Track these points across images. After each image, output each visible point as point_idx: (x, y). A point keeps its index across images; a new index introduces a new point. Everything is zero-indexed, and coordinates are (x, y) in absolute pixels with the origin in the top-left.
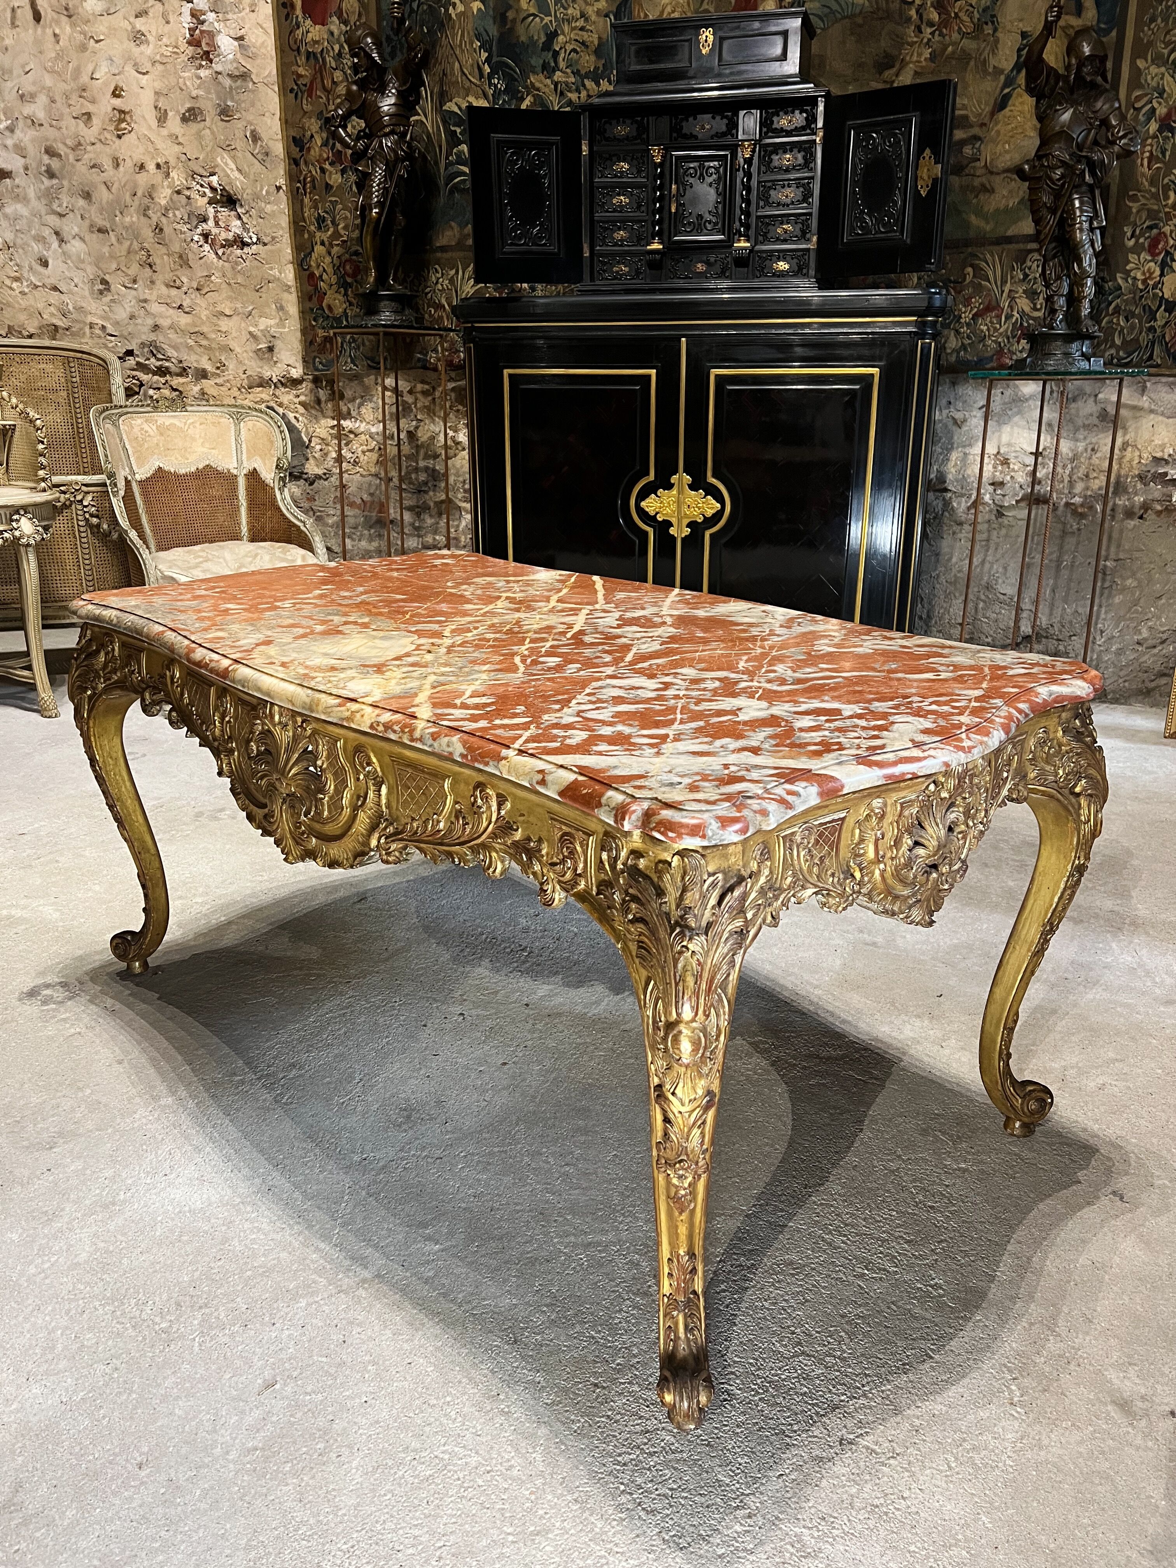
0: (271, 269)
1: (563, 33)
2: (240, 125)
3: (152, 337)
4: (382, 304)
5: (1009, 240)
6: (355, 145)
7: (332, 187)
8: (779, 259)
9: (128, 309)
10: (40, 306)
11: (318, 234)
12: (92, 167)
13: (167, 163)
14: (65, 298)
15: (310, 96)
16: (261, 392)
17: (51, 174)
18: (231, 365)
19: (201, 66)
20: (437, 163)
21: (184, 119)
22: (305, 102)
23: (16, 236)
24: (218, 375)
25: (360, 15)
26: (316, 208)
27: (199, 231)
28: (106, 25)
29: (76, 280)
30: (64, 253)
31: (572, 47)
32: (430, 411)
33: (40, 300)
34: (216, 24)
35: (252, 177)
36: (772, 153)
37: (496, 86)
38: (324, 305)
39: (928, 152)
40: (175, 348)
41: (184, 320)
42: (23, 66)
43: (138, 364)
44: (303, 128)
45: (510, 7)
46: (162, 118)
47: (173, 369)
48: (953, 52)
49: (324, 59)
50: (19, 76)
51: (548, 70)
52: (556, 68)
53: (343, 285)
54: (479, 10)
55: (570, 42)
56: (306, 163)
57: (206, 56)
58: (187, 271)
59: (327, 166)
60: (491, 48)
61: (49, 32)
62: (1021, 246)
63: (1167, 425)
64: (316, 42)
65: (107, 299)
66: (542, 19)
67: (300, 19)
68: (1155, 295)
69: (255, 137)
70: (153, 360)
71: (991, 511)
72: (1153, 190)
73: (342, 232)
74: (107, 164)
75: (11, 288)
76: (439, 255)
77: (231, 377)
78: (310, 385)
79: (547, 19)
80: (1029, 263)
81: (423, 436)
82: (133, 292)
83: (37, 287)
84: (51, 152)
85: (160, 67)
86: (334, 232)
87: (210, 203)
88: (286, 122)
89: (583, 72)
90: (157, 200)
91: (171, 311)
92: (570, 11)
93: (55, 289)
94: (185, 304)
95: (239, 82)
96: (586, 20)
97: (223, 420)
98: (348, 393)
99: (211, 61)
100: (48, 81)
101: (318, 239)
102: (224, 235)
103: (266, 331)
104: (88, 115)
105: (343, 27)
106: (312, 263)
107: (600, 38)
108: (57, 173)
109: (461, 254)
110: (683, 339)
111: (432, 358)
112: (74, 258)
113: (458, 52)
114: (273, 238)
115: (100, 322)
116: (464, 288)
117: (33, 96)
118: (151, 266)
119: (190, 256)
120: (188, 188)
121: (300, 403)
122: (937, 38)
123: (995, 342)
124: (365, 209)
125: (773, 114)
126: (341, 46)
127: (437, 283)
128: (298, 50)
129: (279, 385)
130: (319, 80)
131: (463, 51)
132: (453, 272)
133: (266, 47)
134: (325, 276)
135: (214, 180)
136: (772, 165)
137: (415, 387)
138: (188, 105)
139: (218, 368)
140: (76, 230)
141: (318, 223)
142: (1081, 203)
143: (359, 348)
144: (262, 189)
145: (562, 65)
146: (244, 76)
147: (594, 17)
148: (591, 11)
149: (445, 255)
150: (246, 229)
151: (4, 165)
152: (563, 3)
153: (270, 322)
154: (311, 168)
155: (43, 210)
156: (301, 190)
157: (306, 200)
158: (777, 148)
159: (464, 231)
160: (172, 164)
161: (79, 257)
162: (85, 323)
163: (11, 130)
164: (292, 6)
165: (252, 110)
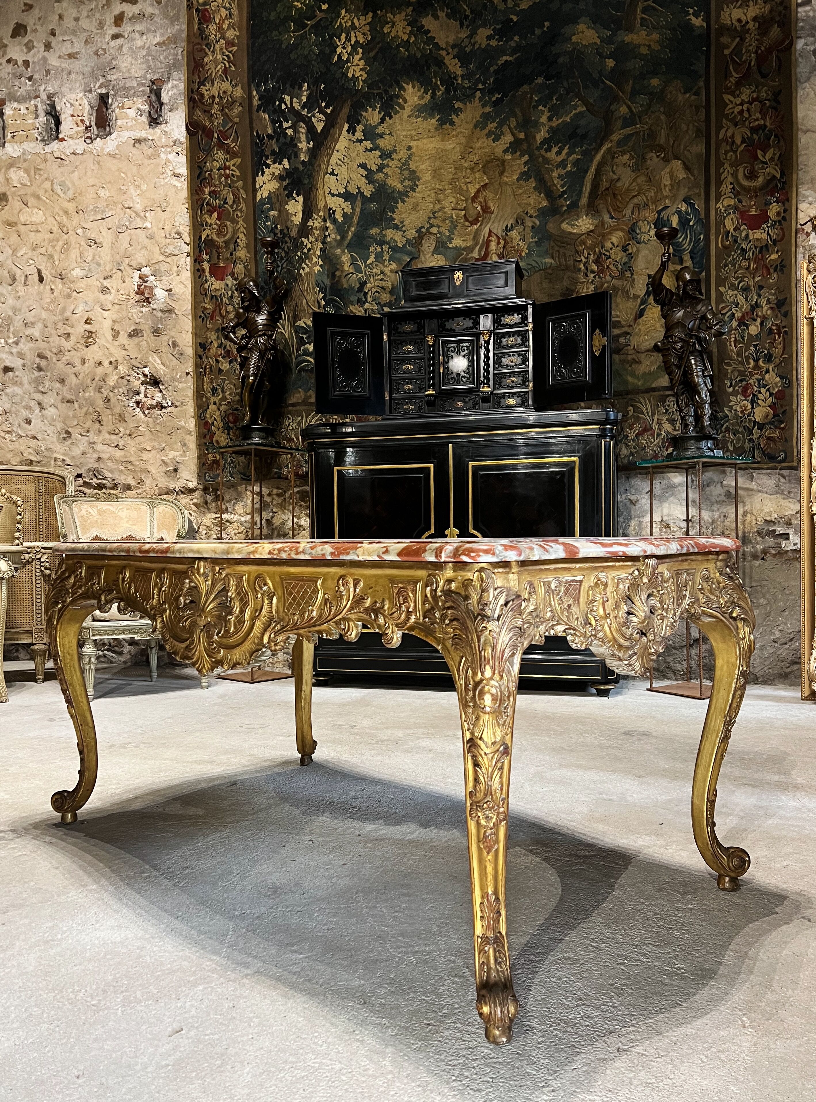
0: (180, 421)
1: (370, 283)
2: (166, 338)
3: (96, 465)
4: (254, 433)
5: (654, 390)
7: (223, 371)
8: (509, 398)
9: (82, 449)
10: (22, 448)
11: (212, 398)
12: (68, 364)
13: (116, 361)
14: (40, 443)
15: (212, 319)
17: (40, 369)
18: (148, 482)
19: (143, 306)
20: (291, 354)
21: (130, 336)
22: (208, 323)
23: (12, 406)
24: (139, 488)
27: (134, 400)
28: (85, 283)
29: (48, 432)
31: (375, 290)
32: (282, 507)
33: (21, 445)
34: (155, 283)
35: (171, 367)
36: (501, 337)
38: (214, 440)
39: (598, 331)
40: (111, 471)
41: (119, 454)
42: (28, 307)
43: (85, 482)
44: (206, 338)
45: (338, 269)
46: (116, 335)
47: (108, 485)
49: (222, 299)
50: (26, 313)
51: (361, 302)
52: (366, 301)
53: (227, 428)
54: (319, 271)
55: (374, 287)
56: (207, 357)
57: (147, 300)
58: (124, 424)
59: (220, 359)
60: (326, 291)
61: (48, 288)
62: (662, 393)
63: (770, 499)
64: (218, 290)
65: (68, 443)
66: (357, 275)
67: (208, 277)
68: (750, 420)
69: (175, 345)
70: (95, 480)
72: (740, 359)
73: (228, 397)
74: (77, 362)
75: (4, 438)
76: (291, 408)
77: (147, 489)
78: (201, 492)
79: (360, 275)
80: (668, 403)
81: (275, 522)
82: (87, 438)
83: (22, 437)
84: (41, 356)
85: (117, 307)
86: (223, 397)
87: (142, 384)
88: (196, 335)
89: (382, 303)
90: (108, 382)
91: (110, 449)
92: (374, 271)
94: (120, 444)
95: (167, 315)
97: (142, 507)
98: (227, 497)
99: (150, 303)
100: (44, 315)
101: (212, 401)
102: (150, 402)
103: (173, 459)
104: (68, 334)
105: (235, 282)
106: (208, 416)
107: (392, 285)
108: (44, 368)
109: (305, 407)
110: (450, 444)
111: (285, 471)
112: (49, 419)
113: (305, 294)
114: (182, 403)
115: (62, 457)
117: (33, 324)
118: (100, 422)
119: (126, 415)
120: (129, 375)
121: (193, 504)
123: (652, 450)
124: (245, 377)
125: (501, 316)
126: (233, 292)
127: (289, 425)
128: (206, 295)
129: (180, 493)
130: (218, 311)
131: (308, 293)
132: (299, 418)
133: (185, 294)
134: (215, 423)
135: (146, 370)
136: (502, 344)
137: (272, 491)
138: (133, 328)
139: (139, 483)
140: (53, 401)
141: (213, 392)
143: (236, 467)
144: (177, 375)
145: (369, 299)
146: (170, 311)
147: (389, 273)
148: (387, 270)
149: (295, 408)
150: (165, 398)
151: (8, 364)
152: (371, 266)
153: (176, 454)
154: (210, 360)
155: (32, 390)
156: (203, 373)
157: (206, 379)
158: (504, 335)
159: (308, 394)
160: (120, 361)
161: (52, 418)
162: (51, 458)
163: (16, 343)
164: (204, 271)
165: (175, 330)
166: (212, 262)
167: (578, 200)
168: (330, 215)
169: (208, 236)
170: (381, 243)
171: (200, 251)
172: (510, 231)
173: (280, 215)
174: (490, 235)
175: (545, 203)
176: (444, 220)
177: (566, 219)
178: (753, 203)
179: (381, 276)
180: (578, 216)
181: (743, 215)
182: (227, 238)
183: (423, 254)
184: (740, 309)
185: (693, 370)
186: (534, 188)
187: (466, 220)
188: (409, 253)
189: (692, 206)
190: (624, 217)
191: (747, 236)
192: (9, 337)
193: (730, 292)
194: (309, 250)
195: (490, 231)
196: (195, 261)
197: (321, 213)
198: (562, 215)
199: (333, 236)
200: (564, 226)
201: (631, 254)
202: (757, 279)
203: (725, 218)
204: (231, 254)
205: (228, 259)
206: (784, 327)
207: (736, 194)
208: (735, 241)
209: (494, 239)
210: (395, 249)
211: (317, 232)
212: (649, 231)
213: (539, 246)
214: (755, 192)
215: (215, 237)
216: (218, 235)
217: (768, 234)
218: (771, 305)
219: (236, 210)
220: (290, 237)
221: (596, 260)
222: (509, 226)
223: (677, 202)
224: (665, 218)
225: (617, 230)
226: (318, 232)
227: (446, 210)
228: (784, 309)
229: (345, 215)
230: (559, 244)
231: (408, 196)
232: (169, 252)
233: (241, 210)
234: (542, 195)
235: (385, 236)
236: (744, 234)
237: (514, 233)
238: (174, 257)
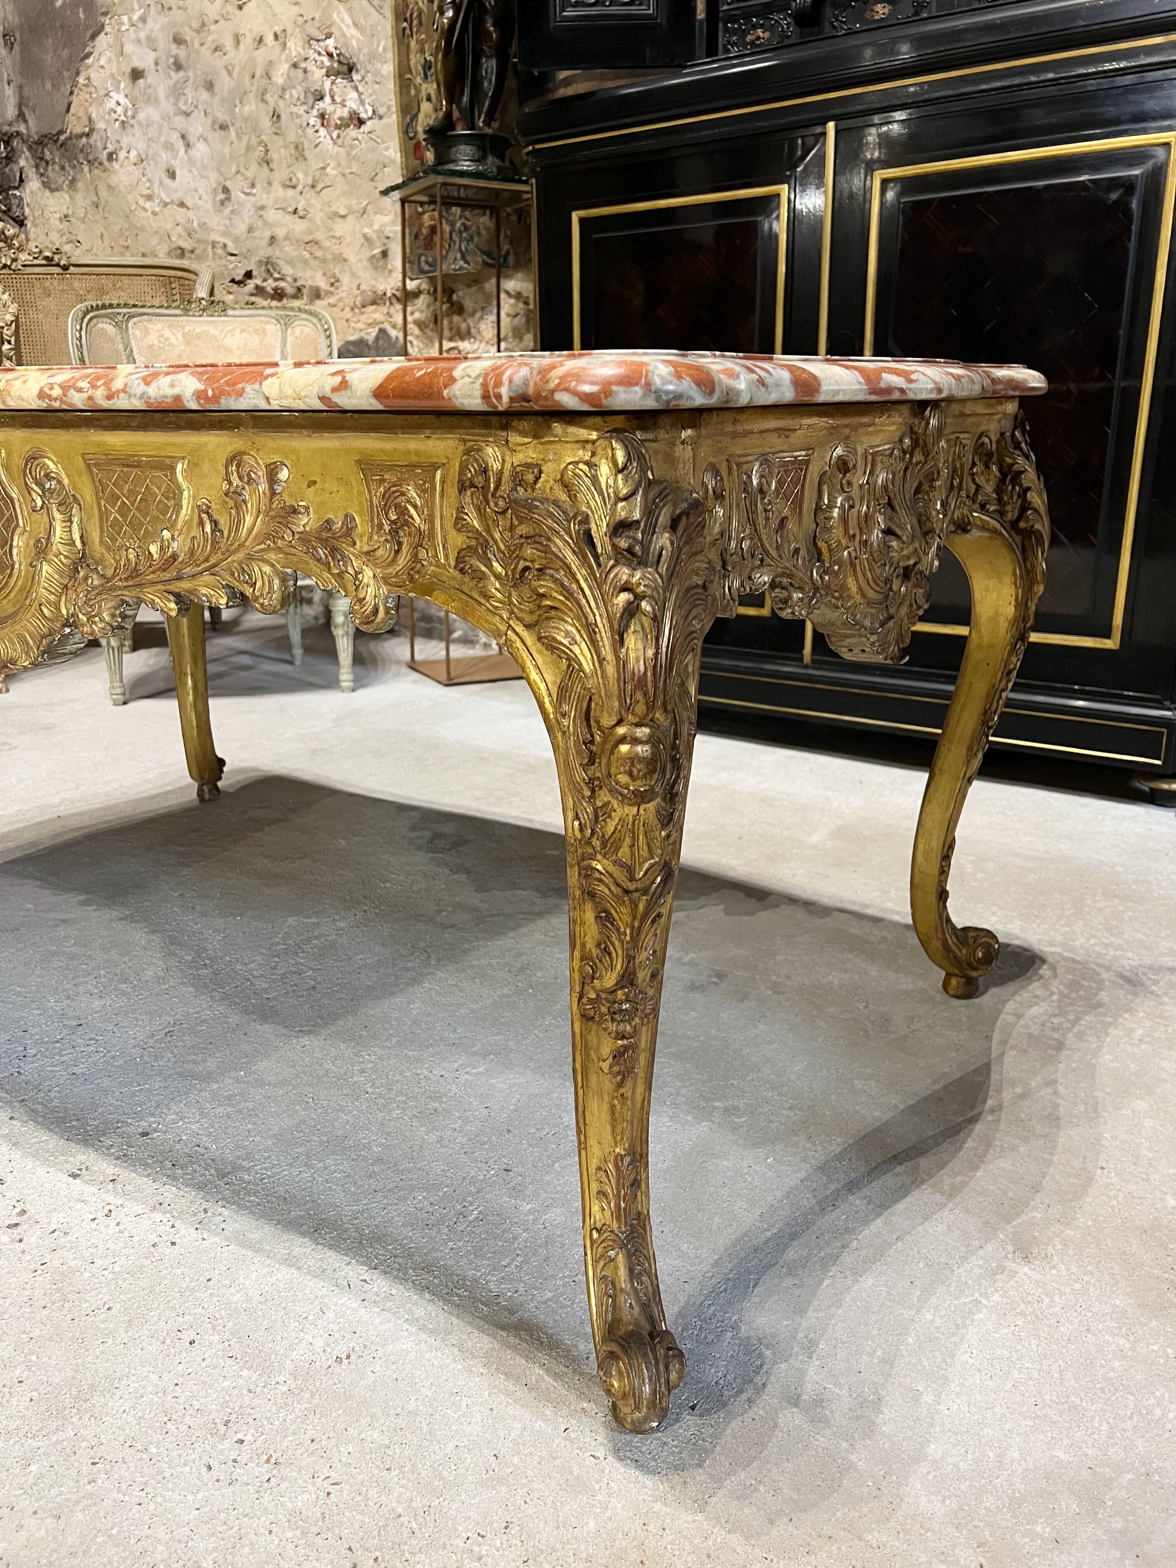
0: (387, 149)
3: (269, 252)
9: (247, 220)
10: (169, 226)
12: (216, 50)
13: (285, 30)
14: (191, 214)
16: (375, 311)
17: (178, 66)
18: (345, 279)
23: (148, 146)
24: (331, 293)
26: (423, 51)
27: (315, 111)
29: (200, 191)
30: (190, 160)
33: (167, 220)
35: (368, 30)
40: (290, 263)
41: (298, 227)
43: (257, 287)
47: (290, 290)
58: (303, 165)
65: (227, 211)
70: (270, 281)
74: (228, 42)
75: (144, 209)
77: (344, 294)
82: (252, 199)
83: (166, 204)
84: (178, 40)
87: (326, 75)
90: (274, 79)
91: (287, 217)
93: (182, 205)
94: (300, 208)
98: (468, 304)
101: (423, 95)
102: (340, 113)
103: (380, 232)
106: (419, 128)
108: (183, 63)
110: (831, 124)
112: (198, 165)
115: (221, 239)
118: (268, 164)
119: (306, 146)
120: (306, 59)
129: (394, 301)
135: (331, 44)
139: (332, 284)
140: (200, 130)
143: (472, 239)
144: (378, 46)
150: (362, 102)
151: (137, 64)
153: (384, 219)
155: (171, 110)
157: (413, 43)
160: (289, 31)
161: (203, 162)
162: (207, 242)
163: (143, 19)
192: (133, 10)
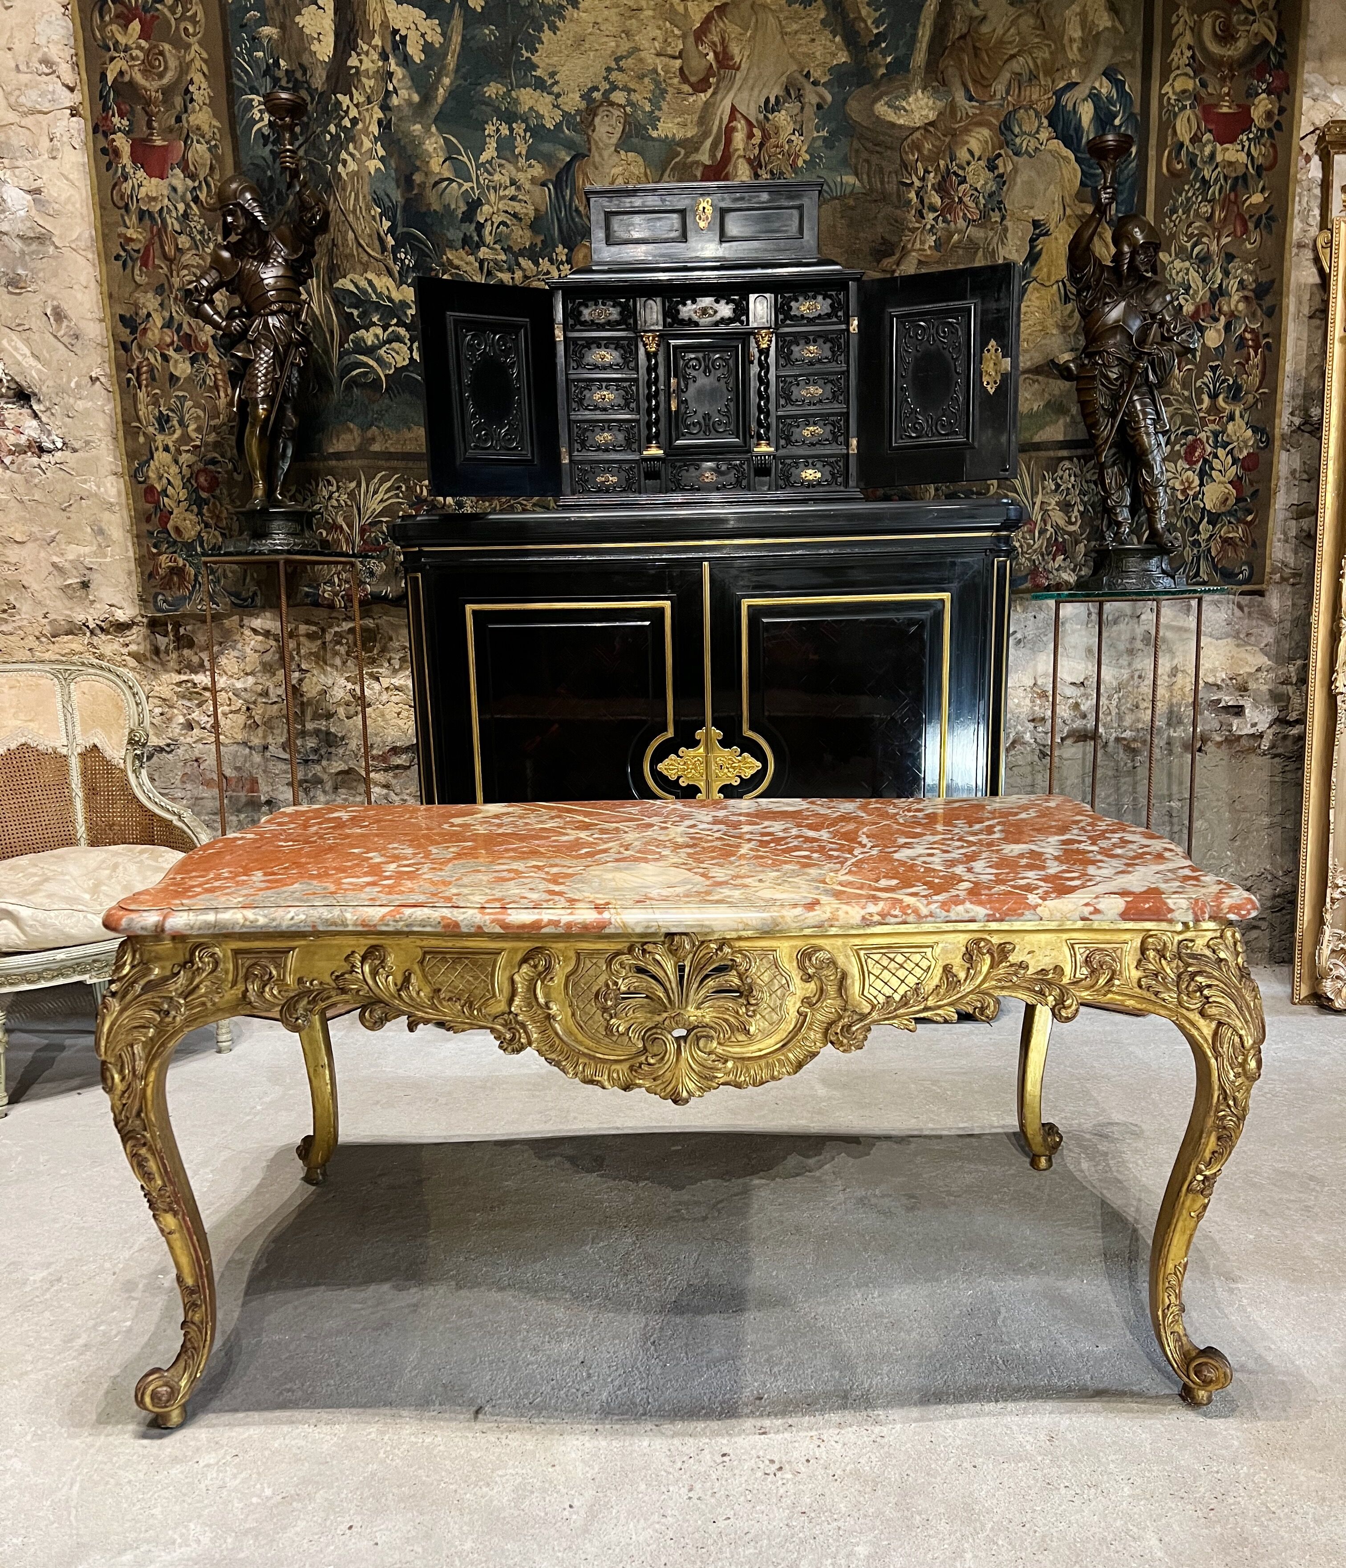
0: (85, 482)
1: (488, 203)
2: (38, 298)
4: (275, 524)
5: (1038, 447)
6: (228, 326)
7: (178, 379)
8: (807, 466)
11: (160, 438)
15: (145, 264)
16: (71, 641)
18: (25, 606)
20: (327, 352)
22: (137, 272)
24: (6, 621)
25: (212, 168)
26: (156, 404)
31: (500, 219)
32: (321, 659)
35: (54, 364)
36: (792, 343)
37: (402, 261)
38: (169, 526)
39: (993, 343)
44: (136, 305)
45: (418, 169)
48: (960, 241)
49: (163, 221)
51: (471, 245)
52: (481, 243)
53: (196, 502)
54: (378, 170)
55: (498, 213)
56: (140, 348)
59: (171, 352)
60: (395, 216)
62: (1051, 453)
63: (1216, 647)
64: (155, 199)
66: (460, 185)
67: (129, 169)
68: (1196, 506)
69: (59, 315)
71: (1033, 751)
72: (1186, 393)
73: (194, 435)
76: (333, 463)
77: (25, 623)
78: (144, 630)
79: (467, 186)
80: (1060, 473)
81: (310, 689)
86: (182, 435)
88: (109, 296)
89: (516, 249)
92: (497, 177)
95: (34, 246)
96: (518, 188)
97: (42, 682)
101: (159, 444)
102: (12, 439)
103: (77, 563)
105: (189, 182)
106: (151, 474)
107: (536, 210)
109: (365, 462)
110: (706, 564)
111: (326, 592)
113: (351, 218)
114: (87, 443)
116: (368, 504)
121: (130, 654)
122: (941, 225)
123: (1029, 559)
125: (792, 300)
126: (188, 206)
127: (330, 498)
128: (126, 207)
129: (98, 631)
130: (157, 245)
131: (358, 219)
132: (353, 485)
133: (74, 204)
134: (170, 491)
136: (793, 357)
137: (297, 628)
139: (5, 611)
141: (160, 424)
142: (1144, 405)
143: (219, 581)
144: (69, 382)
145: (489, 239)
146: (42, 239)
147: (527, 186)
148: (522, 177)
149: (341, 464)
150: (46, 431)
152: (488, 167)
153: (82, 550)
154: (148, 354)
156: (134, 382)
157: (141, 395)
158: (796, 339)
159: (369, 434)
164: (117, 153)
165: (53, 281)
166: (135, 135)
167: (908, 56)
168: (395, 46)
169: (121, 73)
170: (510, 117)
171: (106, 108)
172: (773, 111)
173: (283, 38)
174: (732, 117)
175: (843, 57)
176: (641, 77)
177: (886, 93)
178: (1226, 90)
179: (512, 191)
180: (908, 90)
181: (1208, 112)
182: (165, 81)
183: (598, 148)
184: (1193, 298)
185: (1138, 422)
186: (823, 22)
187: (684, 79)
188: (569, 145)
189: (1119, 85)
190: (992, 98)
191: (1213, 155)
193: (1178, 264)
194: (354, 122)
195: (734, 109)
196: (95, 130)
197: (377, 41)
198: (877, 84)
199: (404, 93)
200: (881, 108)
201: (1001, 176)
202: (1224, 240)
203: (1176, 115)
204: (178, 120)
205: (171, 130)
206: (1266, 336)
207: (1197, 69)
208: (1192, 163)
209: (740, 125)
210: (537, 132)
211: (369, 83)
212: (1037, 132)
213: (831, 148)
214: (1231, 69)
215: (139, 78)
216: (145, 72)
217: (1249, 154)
218: (1246, 293)
219: (183, 18)
220: (309, 90)
221: (939, 183)
222: (772, 100)
223: (1093, 75)
224: (1070, 107)
225: (980, 124)
226: (372, 82)
227: (643, 54)
228: (1268, 301)
229: (427, 48)
230: (869, 145)
231: (563, 18)
232: (29, 104)
233: (193, 19)
234: (838, 39)
235: (516, 102)
236: (1208, 150)
237: (782, 118)
238: (40, 117)
